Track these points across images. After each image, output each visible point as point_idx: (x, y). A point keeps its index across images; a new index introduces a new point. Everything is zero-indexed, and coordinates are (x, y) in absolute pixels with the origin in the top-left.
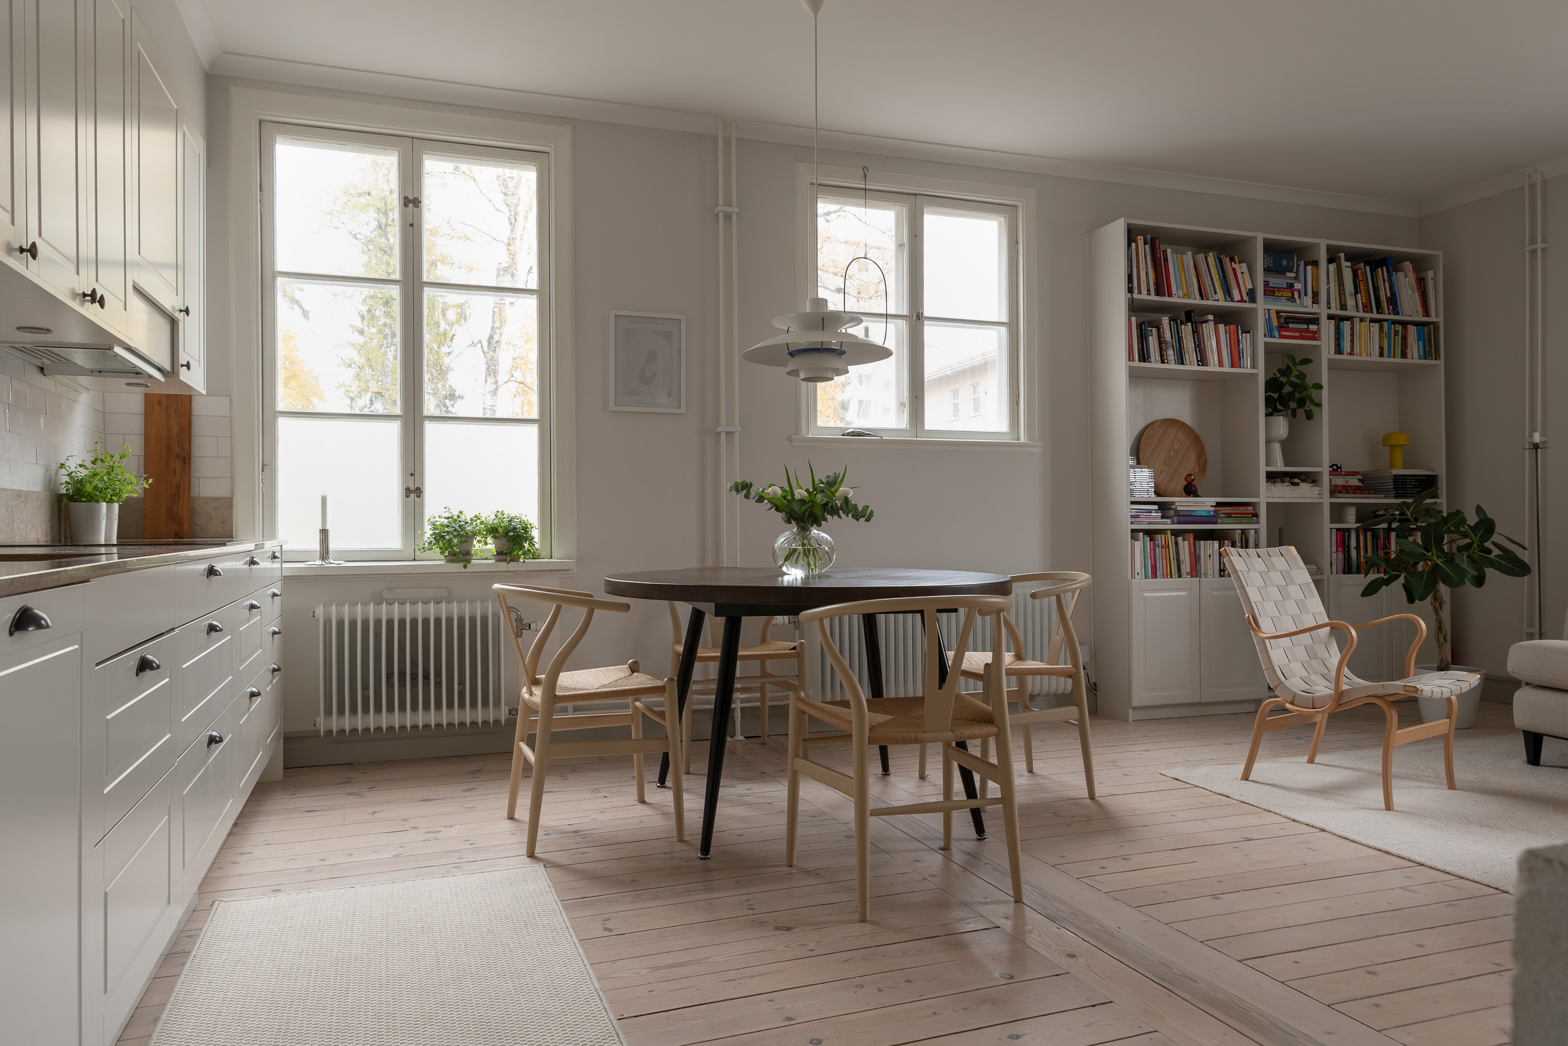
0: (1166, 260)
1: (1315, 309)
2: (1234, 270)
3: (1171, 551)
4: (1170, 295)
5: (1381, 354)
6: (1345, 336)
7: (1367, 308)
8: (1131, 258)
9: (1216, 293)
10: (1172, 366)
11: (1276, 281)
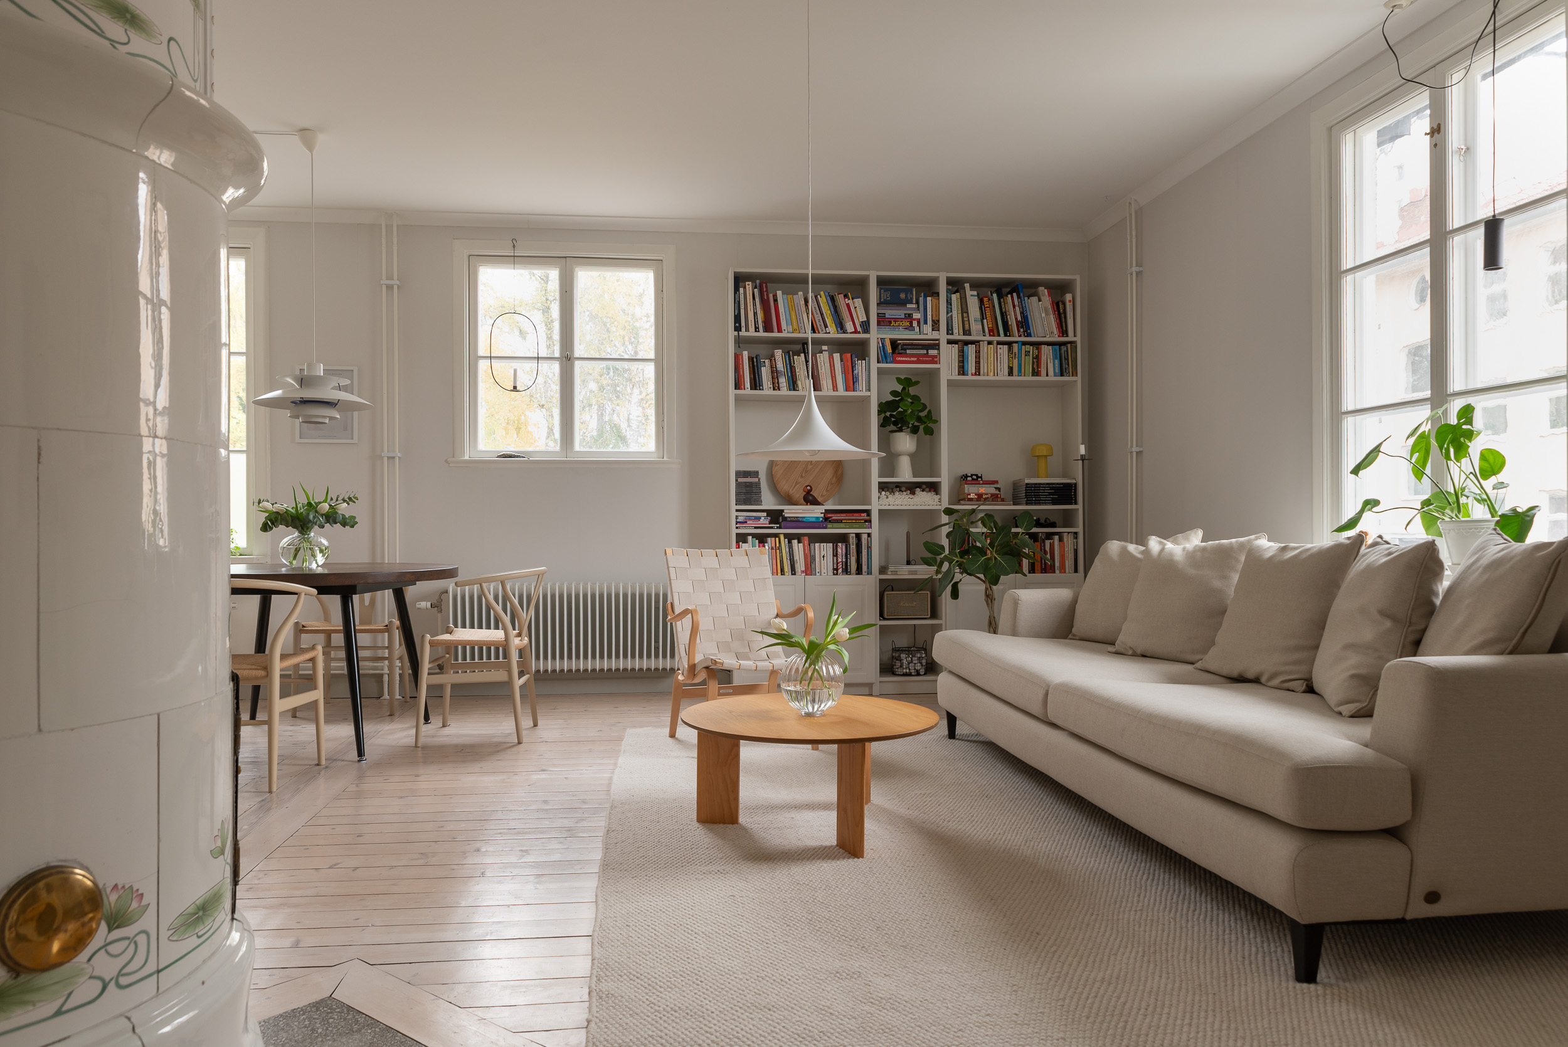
0: (776, 300)
1: (935, 335)
2: (848, 305)
3: (784, 551)
4: (780, 330)
5: (1011, 373)
6: (970, 358)
7: (993, 332)
8: (739, 302)
9: (826, 326)
10: (784, 391)
11: (890, 313)
